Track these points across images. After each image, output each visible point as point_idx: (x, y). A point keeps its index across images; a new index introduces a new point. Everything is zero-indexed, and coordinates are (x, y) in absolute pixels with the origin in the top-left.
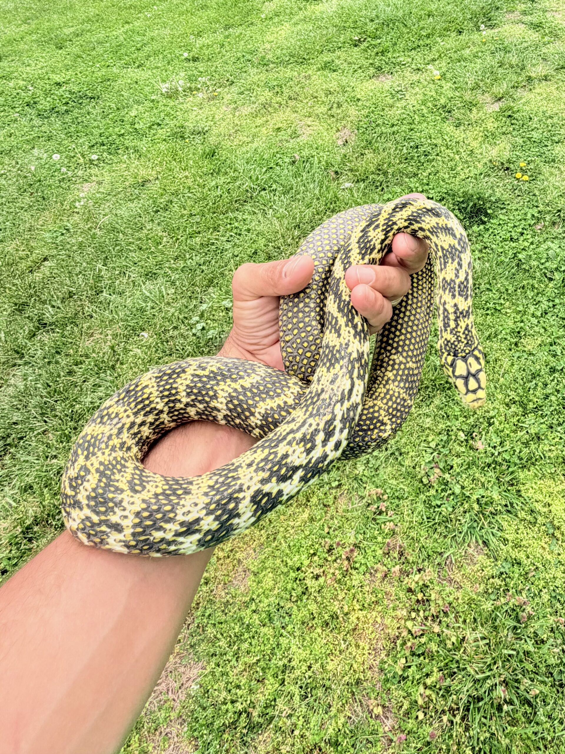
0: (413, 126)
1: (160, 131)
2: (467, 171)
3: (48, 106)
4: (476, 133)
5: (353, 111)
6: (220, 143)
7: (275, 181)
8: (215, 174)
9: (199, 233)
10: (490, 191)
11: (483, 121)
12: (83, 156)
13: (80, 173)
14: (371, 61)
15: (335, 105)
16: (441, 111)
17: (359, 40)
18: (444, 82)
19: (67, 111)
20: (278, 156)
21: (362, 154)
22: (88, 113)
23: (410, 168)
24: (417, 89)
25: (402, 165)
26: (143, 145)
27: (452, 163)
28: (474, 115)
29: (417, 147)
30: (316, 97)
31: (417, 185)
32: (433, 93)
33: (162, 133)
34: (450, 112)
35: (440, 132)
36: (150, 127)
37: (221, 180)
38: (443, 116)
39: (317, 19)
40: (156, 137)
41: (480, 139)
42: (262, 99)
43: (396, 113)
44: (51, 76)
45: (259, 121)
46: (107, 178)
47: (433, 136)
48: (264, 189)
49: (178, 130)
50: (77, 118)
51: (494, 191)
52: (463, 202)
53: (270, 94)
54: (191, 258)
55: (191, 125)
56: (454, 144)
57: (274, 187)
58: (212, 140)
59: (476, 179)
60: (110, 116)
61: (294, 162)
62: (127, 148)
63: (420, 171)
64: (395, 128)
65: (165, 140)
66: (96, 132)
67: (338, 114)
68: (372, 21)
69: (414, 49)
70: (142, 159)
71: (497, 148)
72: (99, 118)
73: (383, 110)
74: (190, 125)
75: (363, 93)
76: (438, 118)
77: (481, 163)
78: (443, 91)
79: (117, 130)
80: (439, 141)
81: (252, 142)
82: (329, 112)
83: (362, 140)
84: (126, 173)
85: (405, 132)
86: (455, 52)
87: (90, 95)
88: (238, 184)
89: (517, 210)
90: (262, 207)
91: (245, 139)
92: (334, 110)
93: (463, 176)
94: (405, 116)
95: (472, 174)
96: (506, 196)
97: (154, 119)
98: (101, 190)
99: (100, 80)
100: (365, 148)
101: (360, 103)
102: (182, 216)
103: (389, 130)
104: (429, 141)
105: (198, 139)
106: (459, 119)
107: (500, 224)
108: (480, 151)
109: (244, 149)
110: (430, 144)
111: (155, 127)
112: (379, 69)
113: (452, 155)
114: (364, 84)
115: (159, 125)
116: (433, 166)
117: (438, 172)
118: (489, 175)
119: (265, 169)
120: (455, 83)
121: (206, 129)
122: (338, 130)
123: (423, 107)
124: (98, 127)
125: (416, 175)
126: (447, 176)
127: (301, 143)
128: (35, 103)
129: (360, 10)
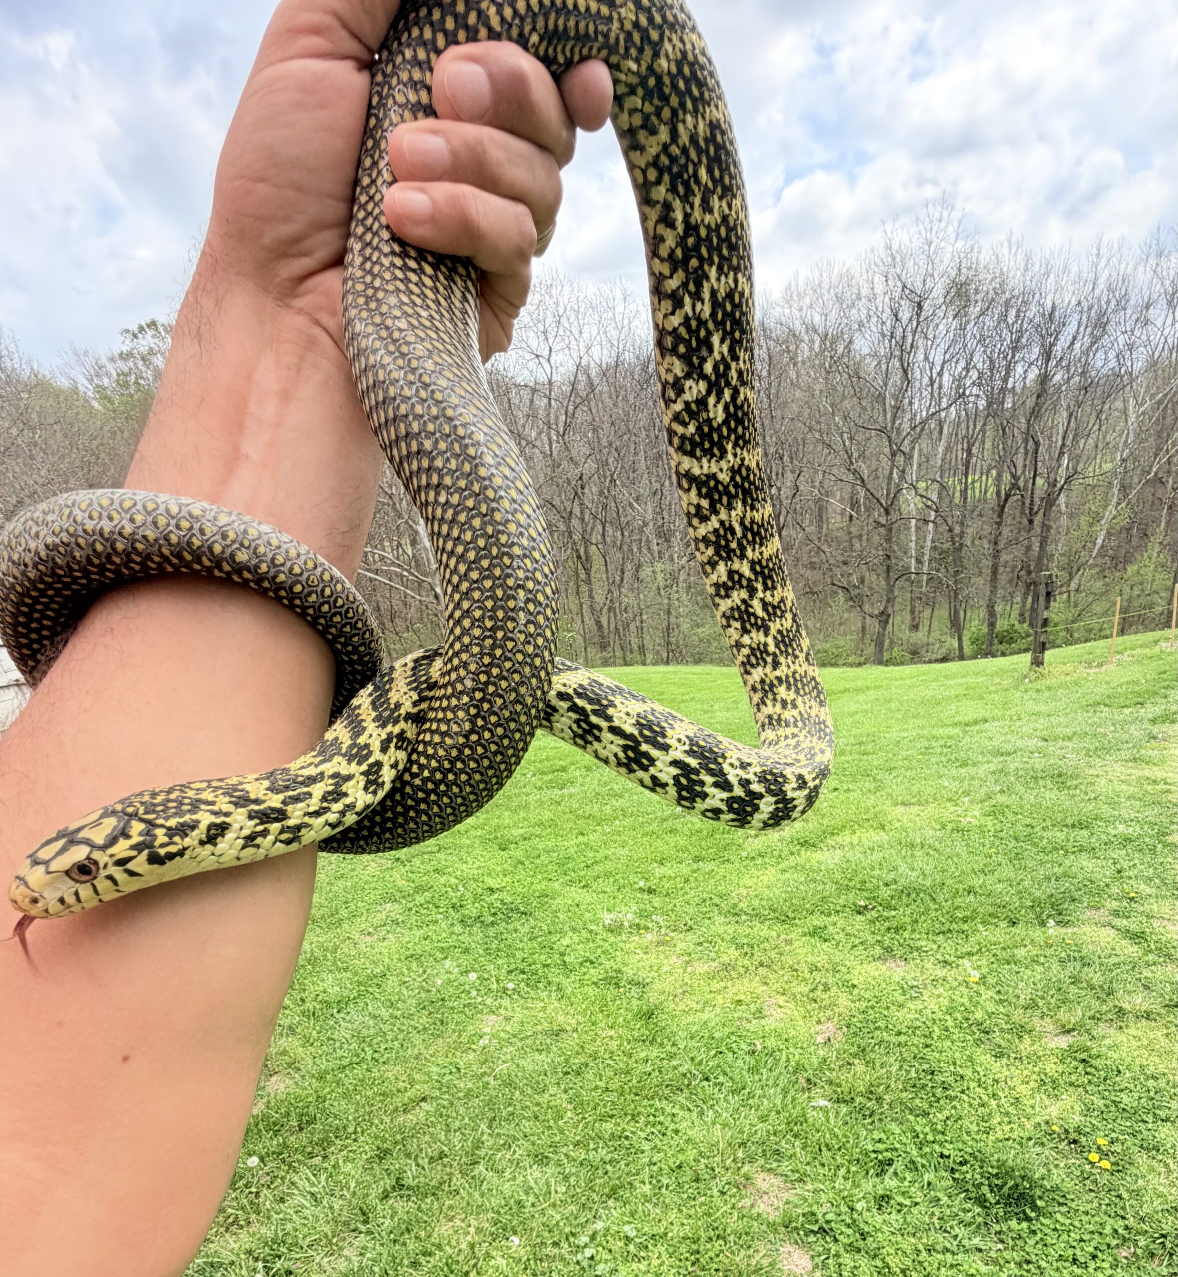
0: (929, 1041)
1: (592, 971)
2: (1007, 1128)
3: (475, 913)
4: (1026, 1073)
5: (844, 1001)
6: (662, 1003)
7: (725, 1074)
8: (647, 1043)
9: (612, 1117)
10: (1043, 1171)
11: (1039, 1057)
12: (497, 981)
13: (489, 1001)
14: (879, 938)
15: (821, 987)
16: (974, 1028)
17: (865, 907)
18: (983, 987)
19: (493, 923)
20: (733, 1038)
21: (849, 1064)
22: (516, 931)
23: (917, 1101)
24: (941, 989)
25: (905, 1095)
26: (568, 984)
27: (986, 1111)
28: (1026, 1045)
29: (932, 1073)
30: (797, 970)
31: (927, 1129)
32: (965, 1000)
33: (594, 973)
34: (988, 1033)
35: (970, 1059)
36: (581, 964)
37: (654, 1052)
38: (976, 1036)
39: (813, 871)
40: (586, 977)
41: (1033, 1085)
42: (725, 959)
43: (905, 1016)
44: (486, 879)
45: (716, 985)
46: (518, 1016)
47: (958, 1062)
48: (707, 1079)
49: (614, 974)
50: (502, 934)
51: (1049, 1171)
52: (997, 1176)
53: (737, 953)
54: (596, 1150)
55: (631, 972)
56: (990, 1082)
57: (721, 1079)
58: (653, 997)
59: (1021, 1144)
60: (539, 940)
61: (753, 1052)
62: (549, 983)
63: (933, 1110)
64: (902, 1038)
65: (595, 983)
66: (519, 955)
67: (823, 1000)
68: (887, 885)
69: (943, 933)
70: (563, 1001)
71: (1059, 1104)
72: (525, 939)
73: (888, 1008)
74: (629, 972)
75: (861, 979)
76: (968, 1037)
77: (1032, 1122)
78: (981, 1000)
79: (543, 957)
80: (968, 1073)
81: (703, 1011)
82: (811, 995)
83: (853, 1044)
84: (541, 1014)
85: (917, 1046)
86: (1004, 949)
87: (522, 909)
88: (674, 1063)
89: (1087, 1213)
90: (700, 1103)
91: (694, 1005)
92: (818, 992)
93: (1000, 1135)
94: (918, 1024)
95: (1015, 1136)
96: (1068, 1185)
97: (587, 954)
98: (508, 1028)
99: (537, 894)
100: (855, 1055)
101: (856, 992)
102: (597, 1088)
103: (894, 1039)
104: (952, 1068)
105: (635, 991)
106: (1000, 1046)
107: (1055, 1229)
108: (1032, 1102)
109: (690, 1019)
110: (954, 1074)
111: (588, 964)
112: (889, 950)
113: (985, 1098)
114: (865, 966)
115: (592, 962)
116: (954, 1108)
117: (960, 1118)
118: (1043, 1144)
119: (713, 1052)
120: (999, 992)
121: (648, 980)
122: (819, 1022)
123: (948, 1017)
124: (523, 950)
125: (925, 1114)
126: (974, 1128)
127: (767, 1028)
128: (461, 906)
129: (873, 868)
